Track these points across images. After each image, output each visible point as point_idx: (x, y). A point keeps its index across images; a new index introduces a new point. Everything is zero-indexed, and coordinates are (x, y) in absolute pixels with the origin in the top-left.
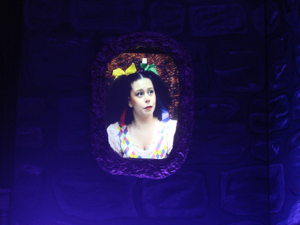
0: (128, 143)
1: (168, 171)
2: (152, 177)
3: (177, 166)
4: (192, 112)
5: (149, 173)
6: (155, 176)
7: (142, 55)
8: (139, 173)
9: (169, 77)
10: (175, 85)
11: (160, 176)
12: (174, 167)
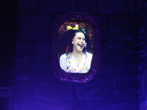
0: (70, 63)
1: (88, 79)
2: (80, 82)
3: (92, 76)
4: (100, 51)
5: (79, 80)
6: (82, 81)
7: (76, 23)
8: (74, 80)
9: (89, 33)
10: (92, 37)
11: (84, 81)
12: (91, 77)
